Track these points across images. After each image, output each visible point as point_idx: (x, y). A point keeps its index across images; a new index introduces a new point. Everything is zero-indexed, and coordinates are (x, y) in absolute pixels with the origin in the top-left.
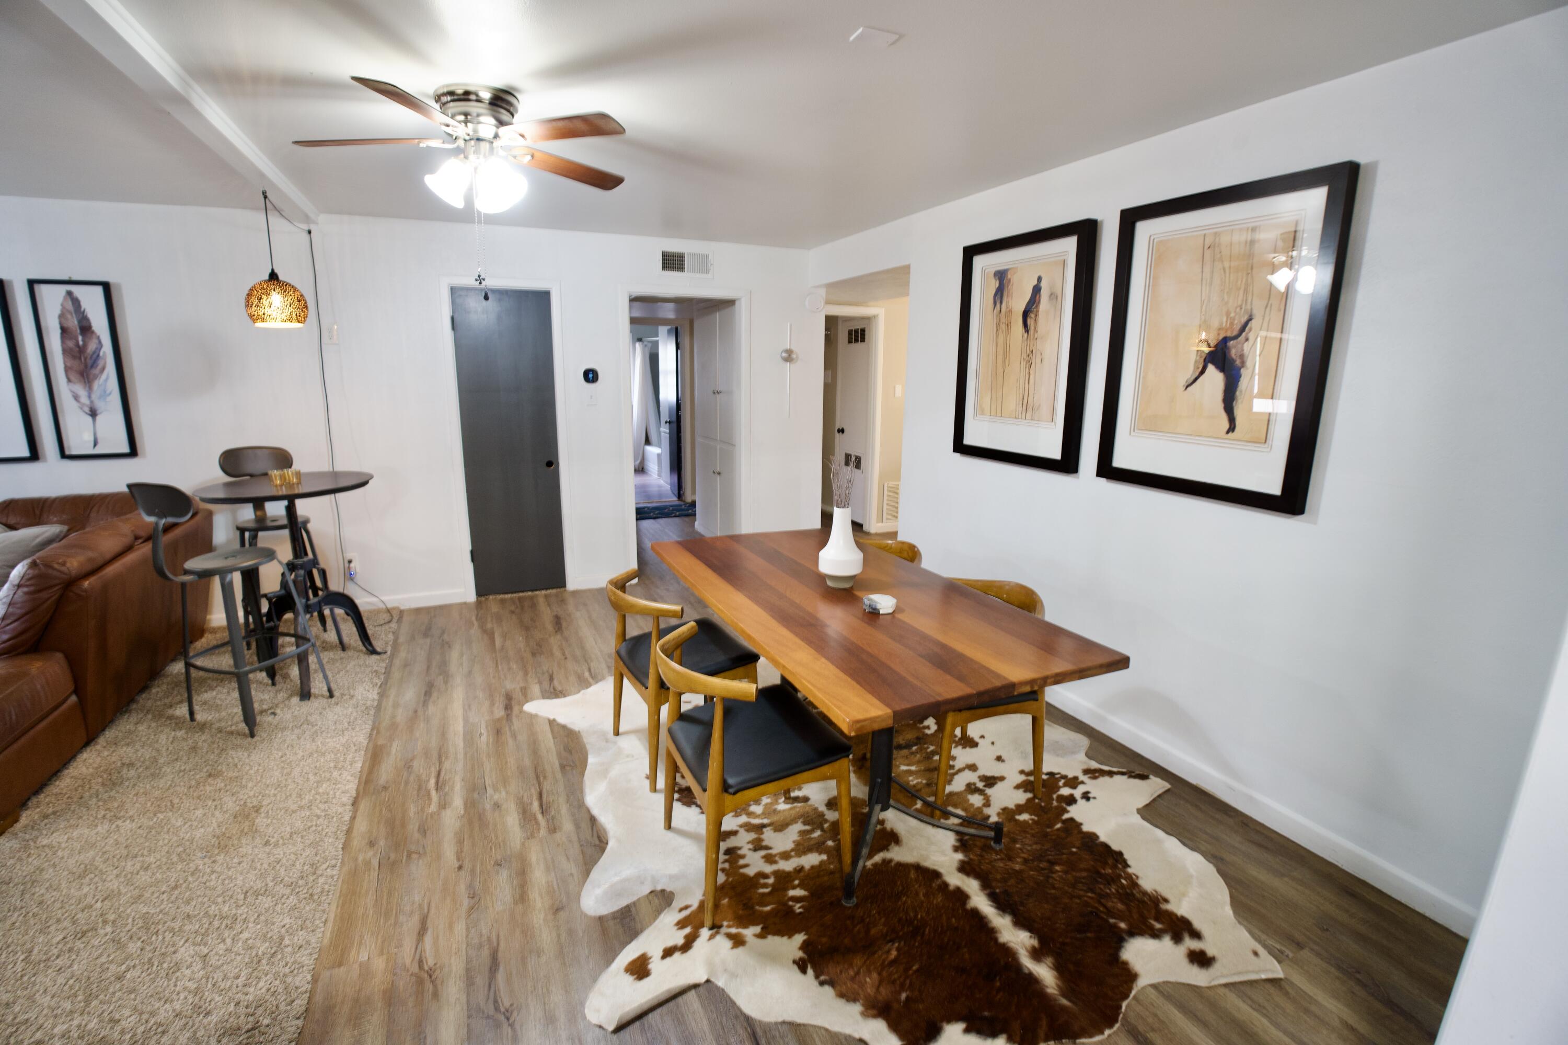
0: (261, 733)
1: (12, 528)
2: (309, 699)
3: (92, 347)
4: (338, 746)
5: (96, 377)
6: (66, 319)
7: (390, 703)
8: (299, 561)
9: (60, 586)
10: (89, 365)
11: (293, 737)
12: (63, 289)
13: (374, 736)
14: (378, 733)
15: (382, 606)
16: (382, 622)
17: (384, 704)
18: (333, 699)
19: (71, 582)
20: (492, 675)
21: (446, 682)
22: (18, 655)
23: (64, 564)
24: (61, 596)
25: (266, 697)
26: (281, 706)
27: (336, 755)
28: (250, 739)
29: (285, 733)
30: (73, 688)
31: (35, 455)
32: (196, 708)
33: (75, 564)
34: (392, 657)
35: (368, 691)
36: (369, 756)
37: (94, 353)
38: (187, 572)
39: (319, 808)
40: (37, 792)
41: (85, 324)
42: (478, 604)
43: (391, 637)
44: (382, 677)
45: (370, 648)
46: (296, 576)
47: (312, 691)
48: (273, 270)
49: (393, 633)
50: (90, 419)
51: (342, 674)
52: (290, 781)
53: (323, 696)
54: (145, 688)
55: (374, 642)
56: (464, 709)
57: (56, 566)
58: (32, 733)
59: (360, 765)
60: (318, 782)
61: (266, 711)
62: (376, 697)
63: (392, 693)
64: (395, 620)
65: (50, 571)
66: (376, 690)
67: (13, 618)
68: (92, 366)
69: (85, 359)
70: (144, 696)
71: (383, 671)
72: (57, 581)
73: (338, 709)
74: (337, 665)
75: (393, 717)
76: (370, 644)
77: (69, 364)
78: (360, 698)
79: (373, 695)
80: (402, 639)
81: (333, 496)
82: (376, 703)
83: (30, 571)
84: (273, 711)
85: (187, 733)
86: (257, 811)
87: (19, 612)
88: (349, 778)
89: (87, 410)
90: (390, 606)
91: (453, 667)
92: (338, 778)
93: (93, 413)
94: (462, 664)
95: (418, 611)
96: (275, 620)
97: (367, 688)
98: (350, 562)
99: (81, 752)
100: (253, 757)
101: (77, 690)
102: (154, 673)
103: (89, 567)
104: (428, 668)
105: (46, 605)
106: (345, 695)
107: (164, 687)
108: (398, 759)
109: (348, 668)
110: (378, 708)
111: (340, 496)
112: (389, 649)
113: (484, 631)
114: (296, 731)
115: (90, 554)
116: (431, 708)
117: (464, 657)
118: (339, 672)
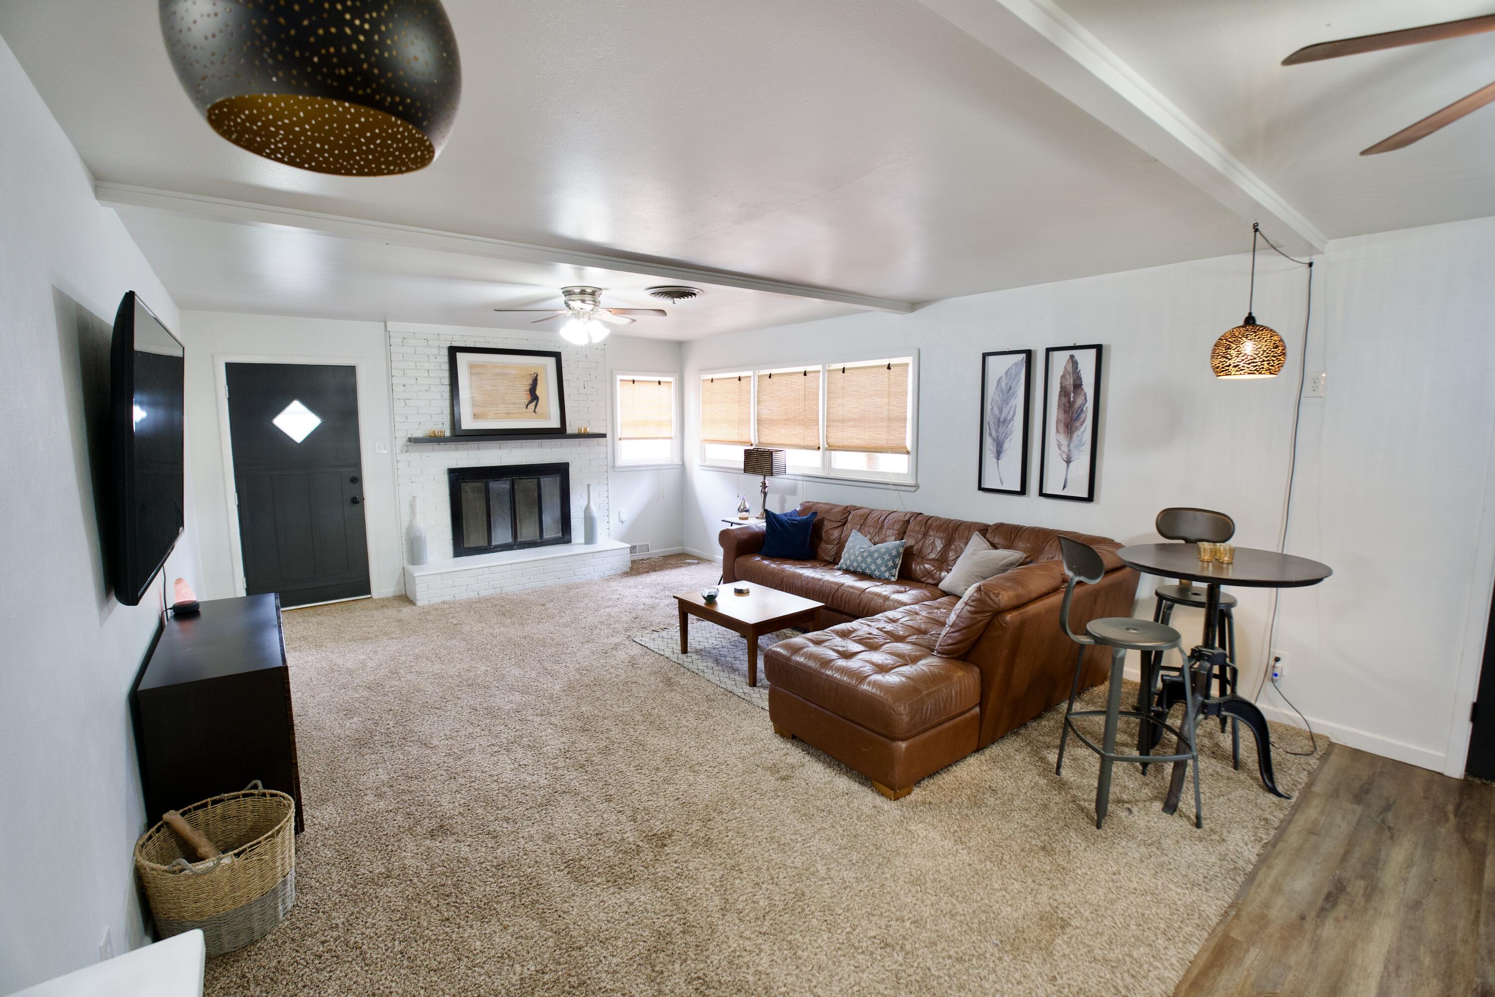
0: (1107, 830)
1: (995, 546)
2: (1172, 814)
3: (1079, 401)
4: (1179, 903)
5: (1077, 429)
6: (1066, 379)
7: (1270, 880)
8: (1207, 651)
9: (989, 614)
10: (1074, 418)
11: (1137, 855)
12: (1068, 353)
13: (1230, 918)
14: (1237, 916)
15: (1305, 727)
16: (1299, 751)
17: (1260, 876)
18: (1199, 831)
19: (999, 612)
20: (1459, 935)
21: (1368, 897)
22: (952, 658)
23: (997, 595)
24: (989, 622)
25: (1130, 784)
26: (1141, 805)
27: (1172, 914)
28: (1094, 828)
29: (1130, 844)
30: (978, 701)
31: (1023, 491)
32: (1065, 760)
33: (1006, 598)
34: (1296, 808)
35: (1246, 844)
36: (1212, 944)
37: (1080, 407)
38: (1087, 633)
39: (1123, 979)
40: (931, 776)
41: (1078, 382)
42: (1465, 787)
43: (1304, 777)
44: (1272, 832)
45: (1270, 785)
46: (1200, 666)
47: (1180, 804)
48: (1250, 314)
49: (1309, 773)
50: (1065, 464)
51: (1221, 799)
52: (1109, 912)
53: (1189, 818)
54: (1038, 717)
55: (1277, 775)
56: (1385, 968)
57: (992, 595)
58: (939, 728)
59: (1195, 952)
60: (1138, 939)
61: (1124, 802)
62: (1254, 859)
63: (1279, 865)
64: (1316, 756)
65: (987, 599)
66: (1257, 849)
67: (957, 629)
68: (1075, 420)
69: (1072, 413)
70: (1034, 724)
71: (1277, 824)
72: (989, 609)
73: (1199, 847)
74: (1221, 784)
75: (1266, 905)
76: (1271, 779)
77: (1060, 418)
78: (1231, 848)
79: (1251, 853)
80: (1317, 788)
81: (1274, 589)
82: (1250, 868)
83: (975, 594)
84: (1129, 806)
85: (1047, 785)
86: (1062, 927)
87: (962, 625)
88: (1174, 961)
89: (1065, 456)
90: (1315, 730)
91: (1389, 876)
92: (1162, 951)
93: (1068, 461)
94: (1405, 880)
95: (1357, 754)
96: (1165, 706)
97: (1246, 838)
98: (1277, 660)
99: (971, 756)
100: (1087, 854)
101: (980, 704)
102: (1049, 706)
103: (1015, 602)
104: (1346, 856)
105: (977, 626)
106: (1215, 833)
107: (1052, 723)
108: (1249, 981)
109: (1231, 796)
110: (1251, 878)
111: (1283, 591)
112: (1296, 795)
113: (1467, 842)
114: (1143, 849)
115: (1020, 591)
116: (1328, 930)
117: (1414, 870)
118: (1219, 796)
